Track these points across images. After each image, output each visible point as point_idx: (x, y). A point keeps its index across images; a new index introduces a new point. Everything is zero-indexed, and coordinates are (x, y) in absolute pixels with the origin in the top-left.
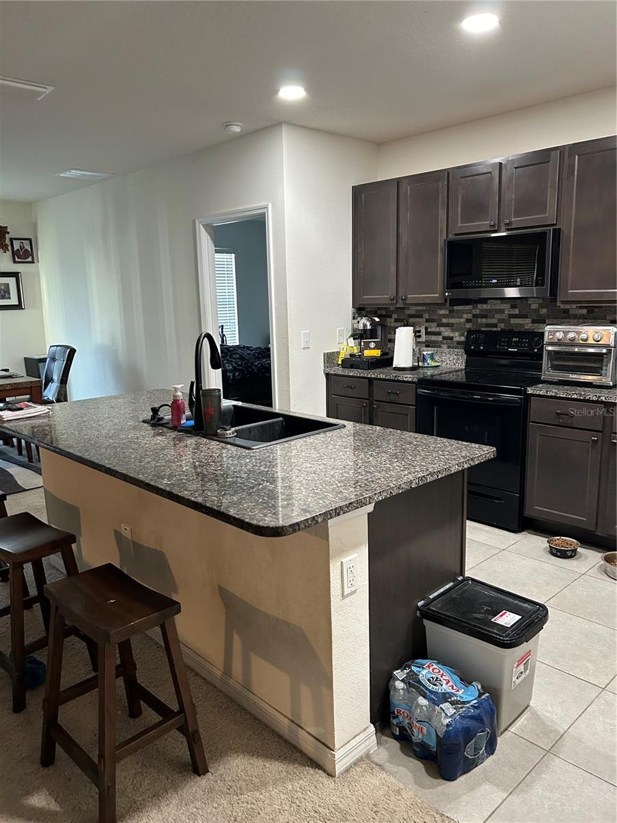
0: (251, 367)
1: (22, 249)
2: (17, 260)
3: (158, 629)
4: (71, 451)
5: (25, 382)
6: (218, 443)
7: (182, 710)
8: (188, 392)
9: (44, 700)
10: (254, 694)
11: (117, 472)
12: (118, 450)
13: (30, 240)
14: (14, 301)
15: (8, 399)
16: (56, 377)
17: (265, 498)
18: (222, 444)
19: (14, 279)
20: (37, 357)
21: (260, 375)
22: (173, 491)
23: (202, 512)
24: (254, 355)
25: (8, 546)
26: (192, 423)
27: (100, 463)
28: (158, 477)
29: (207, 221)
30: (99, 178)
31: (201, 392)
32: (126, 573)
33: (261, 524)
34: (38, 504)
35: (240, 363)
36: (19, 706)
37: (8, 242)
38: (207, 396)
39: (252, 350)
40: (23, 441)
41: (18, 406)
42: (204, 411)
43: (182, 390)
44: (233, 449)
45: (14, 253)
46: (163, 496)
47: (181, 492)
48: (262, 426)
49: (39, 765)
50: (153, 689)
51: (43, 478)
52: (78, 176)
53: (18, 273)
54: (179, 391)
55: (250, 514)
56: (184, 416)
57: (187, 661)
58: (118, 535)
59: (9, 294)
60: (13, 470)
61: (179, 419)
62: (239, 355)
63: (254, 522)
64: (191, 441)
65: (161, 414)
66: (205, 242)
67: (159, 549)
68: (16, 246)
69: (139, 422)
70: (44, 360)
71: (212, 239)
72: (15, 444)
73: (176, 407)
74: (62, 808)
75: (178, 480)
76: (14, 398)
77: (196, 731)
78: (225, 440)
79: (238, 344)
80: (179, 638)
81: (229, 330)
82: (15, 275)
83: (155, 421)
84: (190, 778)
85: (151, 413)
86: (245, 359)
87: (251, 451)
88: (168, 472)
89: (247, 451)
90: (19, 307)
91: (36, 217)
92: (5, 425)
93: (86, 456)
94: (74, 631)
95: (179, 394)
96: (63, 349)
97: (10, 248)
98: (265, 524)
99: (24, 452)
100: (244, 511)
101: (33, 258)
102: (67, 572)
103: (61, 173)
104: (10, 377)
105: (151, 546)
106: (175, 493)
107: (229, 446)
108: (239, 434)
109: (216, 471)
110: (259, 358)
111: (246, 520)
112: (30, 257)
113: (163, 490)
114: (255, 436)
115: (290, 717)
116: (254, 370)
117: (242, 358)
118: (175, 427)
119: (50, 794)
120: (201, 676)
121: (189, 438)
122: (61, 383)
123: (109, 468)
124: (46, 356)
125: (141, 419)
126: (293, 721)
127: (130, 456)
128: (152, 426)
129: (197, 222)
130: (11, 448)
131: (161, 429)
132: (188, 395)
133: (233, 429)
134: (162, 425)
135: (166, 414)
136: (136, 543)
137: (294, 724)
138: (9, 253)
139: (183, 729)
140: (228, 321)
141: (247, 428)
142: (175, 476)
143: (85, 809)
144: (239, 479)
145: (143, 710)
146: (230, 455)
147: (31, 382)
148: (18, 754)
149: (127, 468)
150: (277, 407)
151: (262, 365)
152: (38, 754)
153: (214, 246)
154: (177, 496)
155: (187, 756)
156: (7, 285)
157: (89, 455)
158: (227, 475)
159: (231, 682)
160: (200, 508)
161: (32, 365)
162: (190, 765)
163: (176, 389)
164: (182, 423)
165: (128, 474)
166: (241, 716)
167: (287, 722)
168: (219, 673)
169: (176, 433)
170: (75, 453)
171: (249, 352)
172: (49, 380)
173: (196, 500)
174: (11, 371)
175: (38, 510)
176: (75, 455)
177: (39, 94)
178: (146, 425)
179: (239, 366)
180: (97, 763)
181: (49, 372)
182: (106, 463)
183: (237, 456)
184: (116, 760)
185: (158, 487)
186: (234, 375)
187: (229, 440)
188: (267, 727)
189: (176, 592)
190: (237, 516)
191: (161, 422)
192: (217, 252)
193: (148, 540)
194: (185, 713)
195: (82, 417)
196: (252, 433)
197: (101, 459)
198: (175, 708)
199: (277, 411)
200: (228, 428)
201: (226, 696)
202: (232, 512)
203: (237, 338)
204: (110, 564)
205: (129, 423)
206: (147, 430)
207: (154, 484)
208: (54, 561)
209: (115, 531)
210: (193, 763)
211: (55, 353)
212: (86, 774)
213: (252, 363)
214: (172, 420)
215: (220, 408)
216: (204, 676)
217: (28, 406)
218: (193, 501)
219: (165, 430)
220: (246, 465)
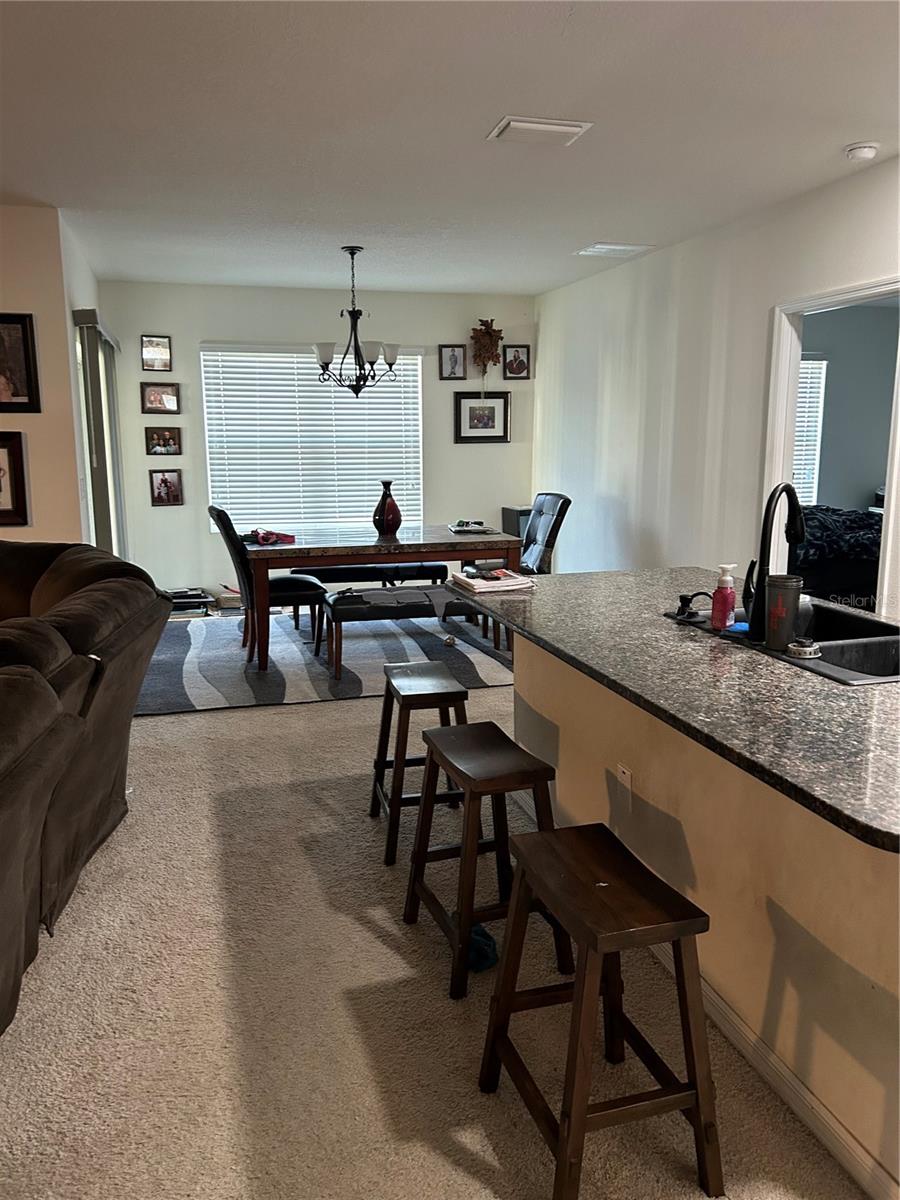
0: (837, 543)
1: (516, 360)
2: (509, 375)
3: (668, 947)
4: (561, 646)
5: (502, 541)
6: (788, 666)
7: (692, 1084)
8: (744, 578)
9: (492, 997)
10: (812, 1093)
11: (626, 689)
12: (628, 654)
13: (527, 347)
14: (498, 431)
15: (477, 562)
16: (541, 537)
17: (880, 778)
18: (796, 668)
19: (502, 401)
20: (519, 508)
21: (852, 557)
22: (714, 735)
23: (763, 780)
24: (844, 522)
25: (466, 766)
26: (745, 626)
27: (602, 671)
28: (690, 708)
29: (794, 308)
30: (632, 253)
31: (767, 579)
32: (616, 835)
33: (875, 824)
34: (502, 709)
35: (819, 535)
36: (458, 991)
37: (500, 351)
38: (775, 586)
39: (842, 515)
40: (490, 620)
41: (494, 573)
42: (769, 610)
43: (735, 574)
44: (817, 680)
45: (506, 366)
46: (697, 740)
47: (727, 739)
48: (865, 645)
49: (476, 1087)
50: (644, 1028)
51: (515, 677)
52: (605, 253)
53: (507, 393)
54: (729, 574)
55: (853, 801)
56: (732, 615)
57: (708, 1008)
58: (611, 779)
59: (493, 422)
60: (476, 657)
61: (725, 618)
62: (819, 521)
63: (862, 819)
64: (741, 656)
65: (694, 606)
66: (788, 340)
67: (673, 814)
68: (510, 357)
69: (659, 615)
70: (527, 513)
71: (799, 337)
72: (480, 621)
73: (721, 599)
74: (501, 1164)
75: (723, 719)
76: (483, 561)
77: (711, 1125)
78: (801, 662)
79: (814, 503)
80: (701, 969)
81: (801, 481)
82: (503, 396)
83: (684, 616)
84: (694, 1193)
85: (680, 604)
86: (829, 529)
87: (848, 688)
88: (705, 702)
89: (842, 687)
90: (503, 439)
91: (539, 315)
92: (476, 598)
93: (582, 657)
94: (537, 906)
95: (729, 578)
96: (555, 499)
97: (501, 359)
98: (881, 825)
99: (490, 635)
100: (841, 795)
101: (528, 372)
102: (538, 819)
103: (581, 249)
104: (484, 532)
105: (660, 807)
106: (718, 739)
107: (808, 673)
108: (826, 655)
109: (787, 713)
110: (851, 529)
111: (847, 812)
112: (526, 371)
113: (698, 731)
114: (851, 660)
115: (876, 1154)
116: (842, 547)
117: (823, 527)
118: (717, 630)
119: (487, 1136)
120: (720, 1031)
121: (738, 652)
122: (546, 546)
123: (614, 681)
124: (530, 508)
125: (663, 611)
126: (880, 1165)
127: (646, 667)
128: (678, 624)
129: (777, 310)
130: (475, 627)
131: (693, 631)
132: (743, 583)
133: (816, 646)
134: (696, 625)
135: (703, 608)
136: (636, 795)
137: (881, 1170)
138: (500, 366)
139: (692, 1115)
140: (802, 467)
141: (837, 647)
142: (717, 711)
143: (534, 1180)
144: (828, 735)
145: (627, 1057)
146: (810, 689)
147: (509, 542)
148: (451, 1060)
149: (641, 685)
150: (884, 612)
151: (857, 540)
152: (476, 1070)
153: (800, 349)
154: (721, 745)
155: (692, 1158)
156: (492, 409)
157: (586, 656)
158: (807, 724)
159: (773, 1059)
160: (758, 772)
161: (512, 518)
162: (695, 1173)
163: (724, 571)
164: (728, 624)
165: (643, 695)
166: (785, 1122)
167: (870, 1162)
168: (753, 1038)
169: (717, 640)
170: (566, 651)
171: (835, 517)
172: (531, 540)
173: (754, 758)
174: (486, 526)
175: (501, 716)
176: (566, 654)
177: (567, 136)
178: (669, 620)
179: (817, 539)
180: (559, 1122)
181: (531, 531)
182: (609, 672)
183: (824, 693)
184: (586, 1126)
185: (689, 725)
186: (806, 554)
187: (807, 663)
188: (831, 1156)
189: (693, 887)
190: (827, 801)
191: (692, 620)
192: (804, 358)
193: (656, 795)
194: (696, 1089)
195: (576, 599)
196: (847, 656)
197: (603, 664)
198: (684, 1079)
199: (883, 620)
200: (808, 642)
201: (761, 1078)
202: (819, 792)
203: (815, 495)
204: (602, 824)
205: (643, 615)
206: (671, 629)
207: (684, 719)
208: (522, 800)
209: (608, 772)
210: (699, 1168)
211: (542, 505)
212: (538, 1126)
213: (840, 537)
214: (712, 618)
215: (797, 609)
216: (727, 1034)
217: (506, 575)
218: (747, 759)
219: (700, 632)
220: (841, 711)
